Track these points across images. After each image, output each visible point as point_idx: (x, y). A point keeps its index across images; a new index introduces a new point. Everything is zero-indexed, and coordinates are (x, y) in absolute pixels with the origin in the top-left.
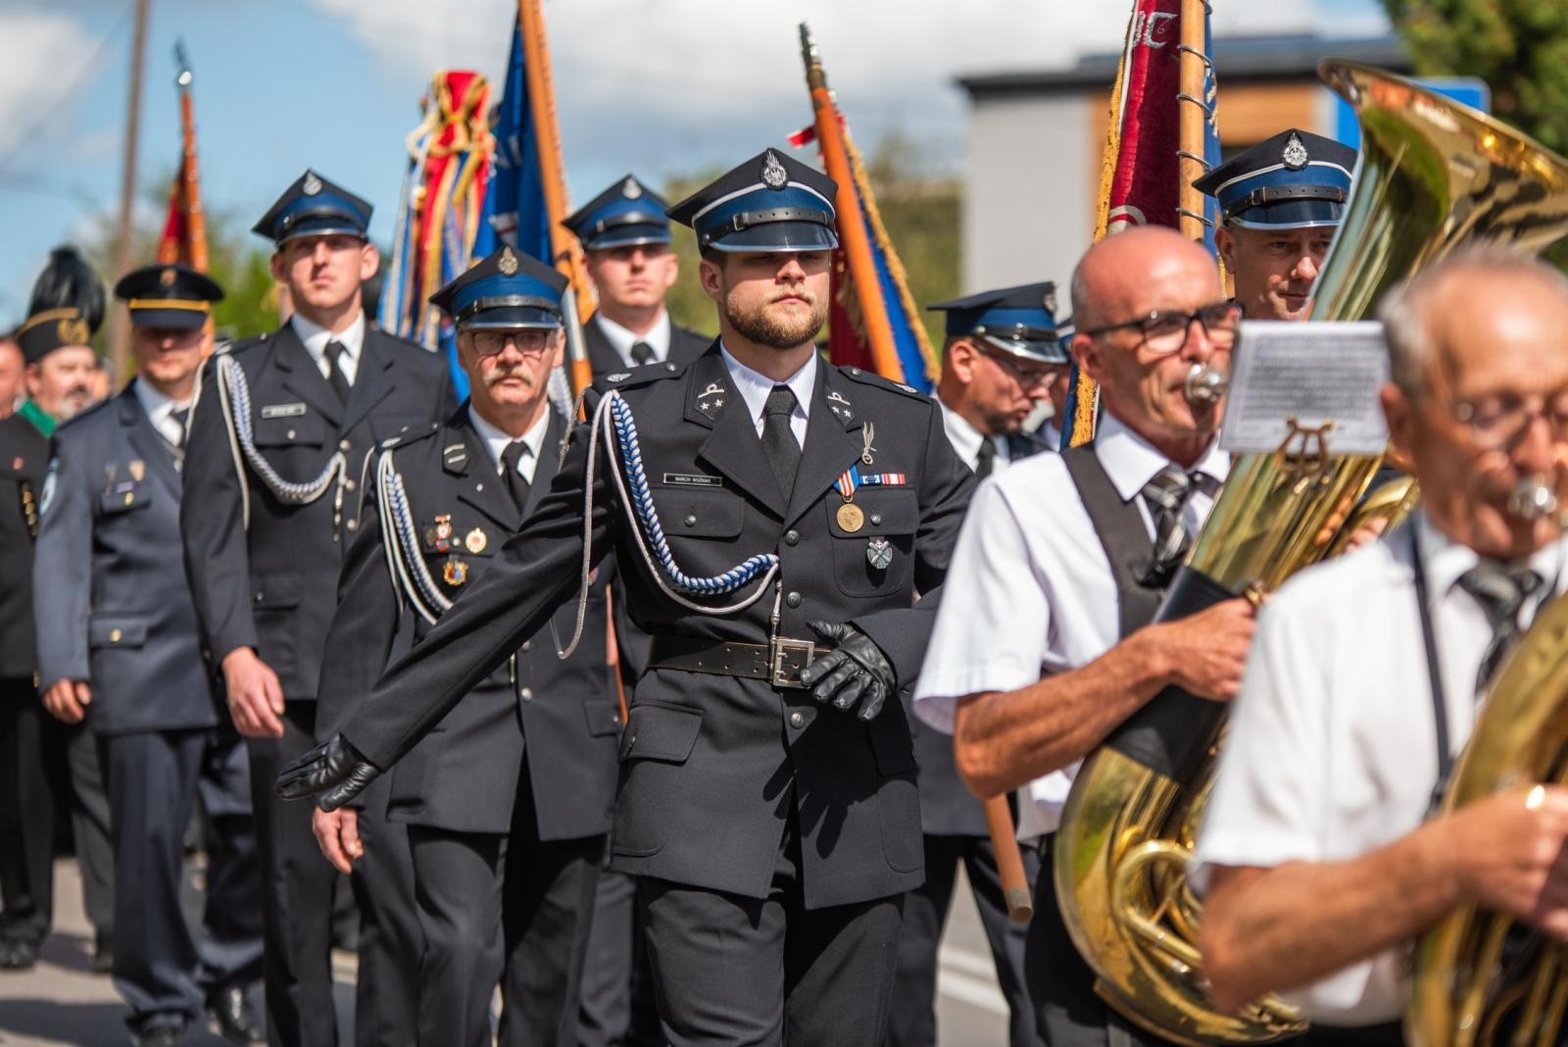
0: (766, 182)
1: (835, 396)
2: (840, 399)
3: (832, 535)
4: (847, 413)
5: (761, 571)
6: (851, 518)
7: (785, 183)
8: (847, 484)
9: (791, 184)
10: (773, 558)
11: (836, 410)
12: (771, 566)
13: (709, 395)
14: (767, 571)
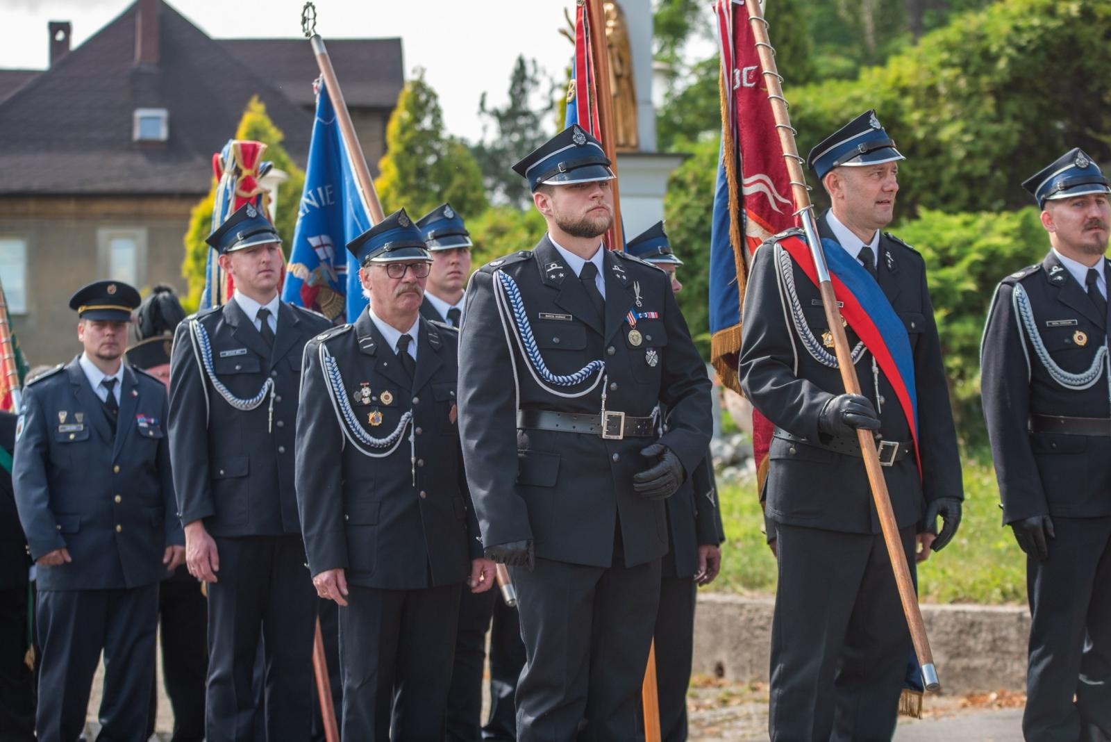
0: (574, 143)
1: (616, 268)
2: (618, 269)
3: (628, 348)
4: (624, 277)
5: (595, 372)
6: (635, 337)
7: (586, 142)
8: (632, 319)
9: (589, 143)
10: (602, 363)
11: (618, 276)
12: (601, 368)
13: (552, 270)
14: (599, 372)
